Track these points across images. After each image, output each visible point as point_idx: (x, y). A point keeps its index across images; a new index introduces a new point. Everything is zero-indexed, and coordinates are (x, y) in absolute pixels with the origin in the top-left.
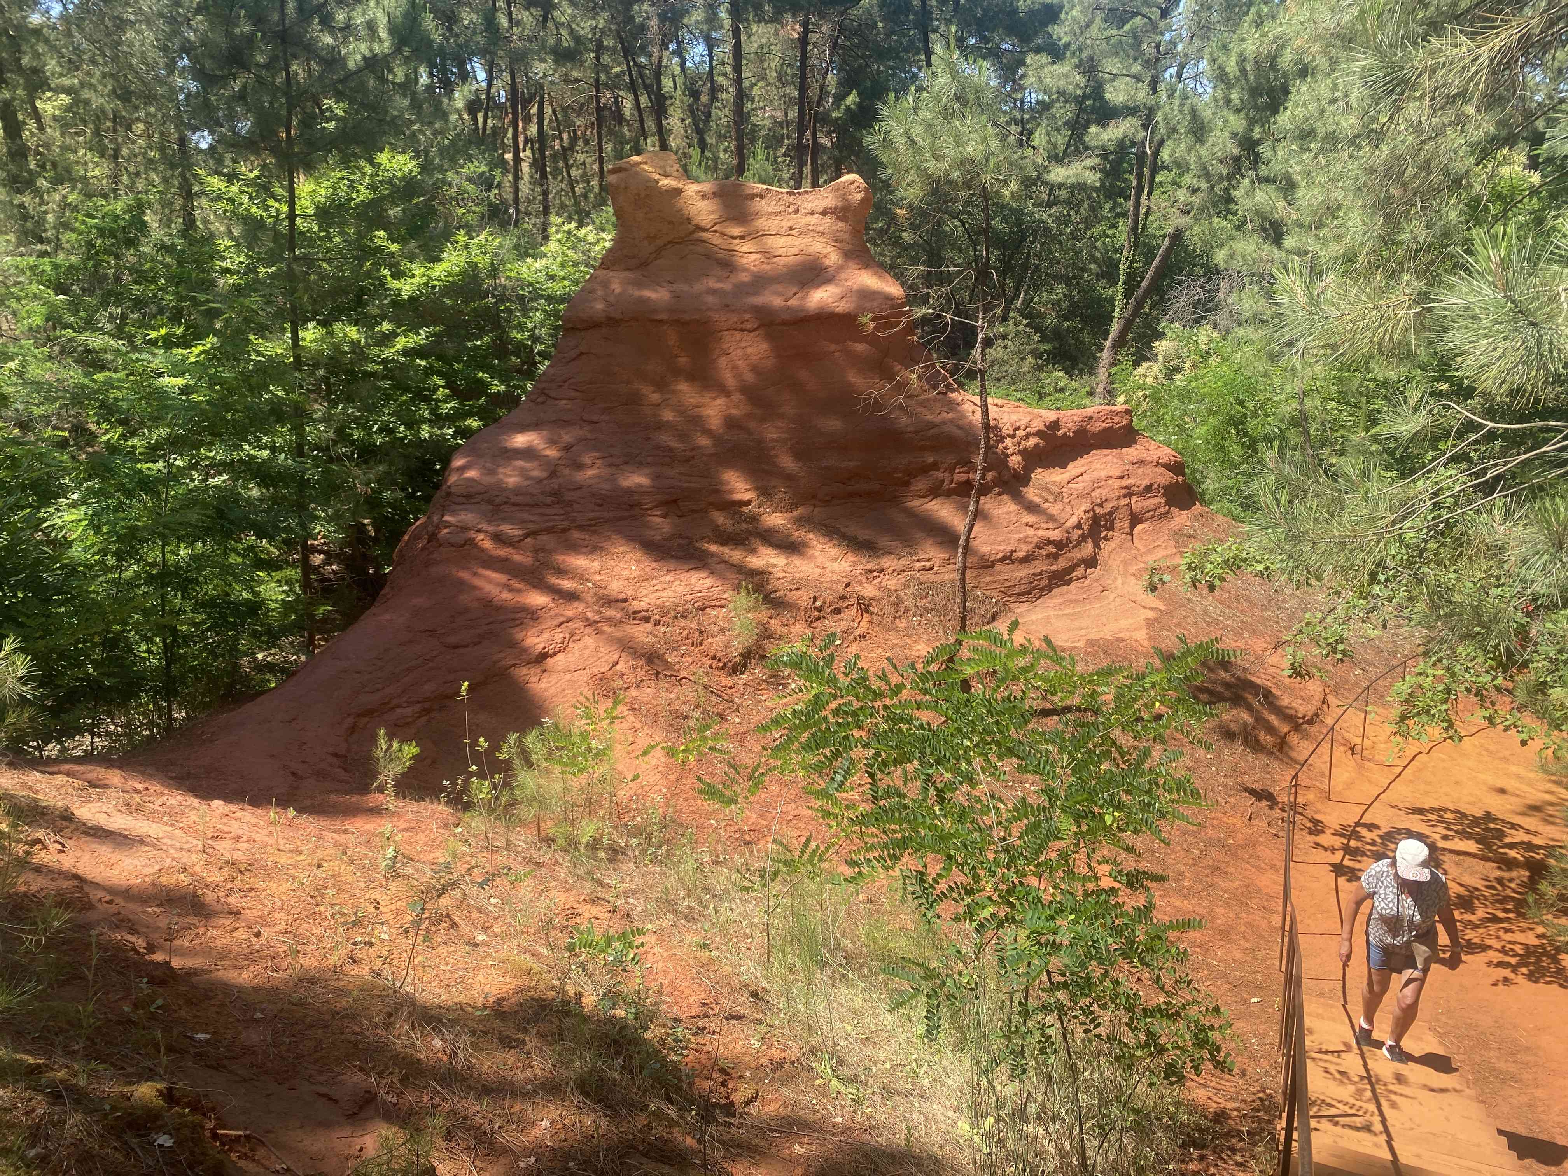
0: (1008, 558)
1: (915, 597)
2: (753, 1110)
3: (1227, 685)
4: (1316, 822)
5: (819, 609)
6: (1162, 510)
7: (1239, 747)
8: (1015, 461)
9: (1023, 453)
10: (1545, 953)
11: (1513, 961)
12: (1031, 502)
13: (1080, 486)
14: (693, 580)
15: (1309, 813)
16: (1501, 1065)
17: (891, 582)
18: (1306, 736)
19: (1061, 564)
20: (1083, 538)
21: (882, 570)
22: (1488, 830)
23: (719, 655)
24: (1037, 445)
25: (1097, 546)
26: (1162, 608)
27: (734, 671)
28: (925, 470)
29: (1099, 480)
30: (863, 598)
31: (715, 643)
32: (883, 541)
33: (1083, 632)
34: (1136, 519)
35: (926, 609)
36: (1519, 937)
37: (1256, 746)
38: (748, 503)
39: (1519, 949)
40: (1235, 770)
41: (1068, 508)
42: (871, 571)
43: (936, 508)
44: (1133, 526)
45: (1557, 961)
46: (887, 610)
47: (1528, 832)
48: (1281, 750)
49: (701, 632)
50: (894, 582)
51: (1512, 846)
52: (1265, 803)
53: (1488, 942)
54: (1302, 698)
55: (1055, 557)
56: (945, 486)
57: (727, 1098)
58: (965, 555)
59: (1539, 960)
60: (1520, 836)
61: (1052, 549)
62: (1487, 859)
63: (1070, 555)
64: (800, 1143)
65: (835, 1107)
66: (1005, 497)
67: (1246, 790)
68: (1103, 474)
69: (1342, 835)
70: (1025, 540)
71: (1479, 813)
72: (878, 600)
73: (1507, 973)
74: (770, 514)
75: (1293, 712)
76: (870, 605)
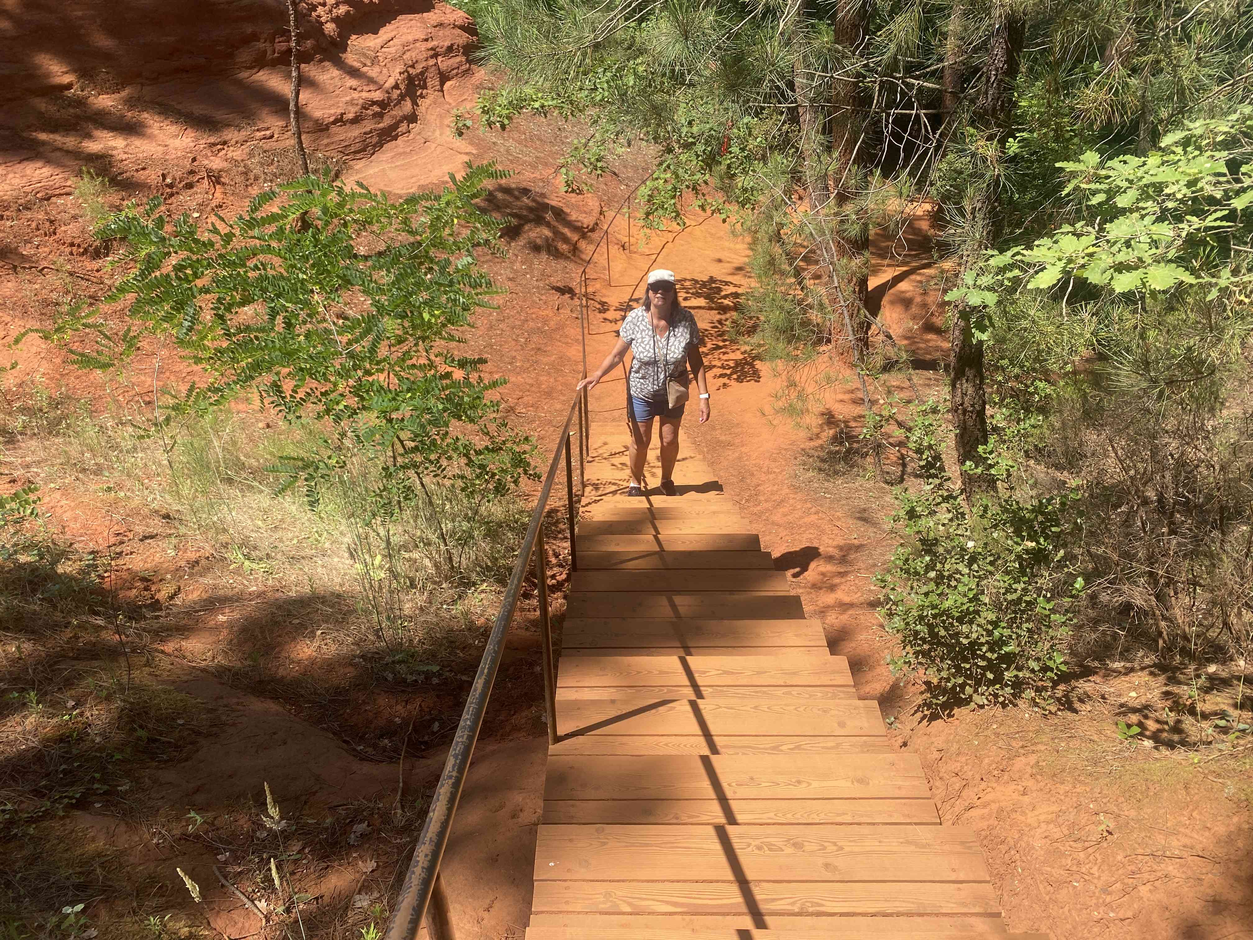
0: (340, 120)
1: (262, 164)
2: (178, 601)
3: (530, 209)
4: (603, 304)
5: (171, 186)
6: (464, 68)
7: (544, 256)
8: (330, 28)
9: (336, 20)
10: (747, 363)
11: (728, 372)
12: (351, 67)
13: (393, 50)
14: (28, 172)
15: (598, 298)
16: (723, 438)
17: (237, 153)
18: (591, 242)
19: (386, 122)
20: (402, 97)
21: (225, 143)
22: (711, 288)
23: (76, 241)
24: (348, 12)
25: (415, 103)
26: (474, 152)
27: (97, 254)
28: (247, 40)
29: (408, 44)
30: (211, 170)
31: (70, 231)
32: (220, 115)
33: (414, 180)
34: (444, 78)
35: (275, 175)
36: (732, 356)
37: (557, 254)
38: (69, 86)
39: (732, 364)
40: (544, 276)
41: (385, 71)
42: (214, 145)
43: (264, 78)
44: (442, 84)
45: (752, 366)
46: (238, 179)
47: (735, 286)
48: (574, 255)
49: (52, 222)
50: (239, 152)
51: (725, 297)
52: (567, 296)
53: (713, 363)
54: (585, 212)
55: (379, 116)
56: (269, 56)
57: (152, 598)
58: (297, 119)
59: (743, 368)
60: (731, 289)
61: (376, 109)
62: (711, 309)
63: (393, 113)
64: (222, 614)
65: (249, 581)
66: (327, 64)
67: (553, 288)
68: (410, 38)
69: (621, 310)
70: (351, 103)
71: (705, 279)
72: (227, 171)
73: (725, 380)
74: (96, 97)
75: (579, 224)
76: (220, 177)
